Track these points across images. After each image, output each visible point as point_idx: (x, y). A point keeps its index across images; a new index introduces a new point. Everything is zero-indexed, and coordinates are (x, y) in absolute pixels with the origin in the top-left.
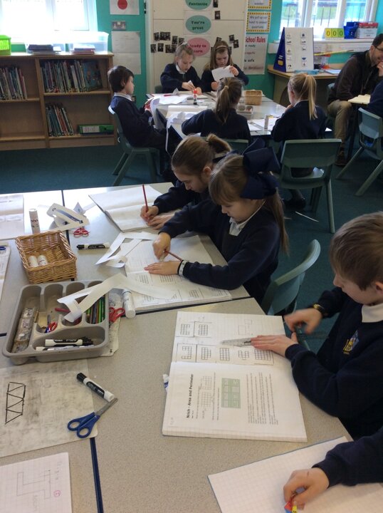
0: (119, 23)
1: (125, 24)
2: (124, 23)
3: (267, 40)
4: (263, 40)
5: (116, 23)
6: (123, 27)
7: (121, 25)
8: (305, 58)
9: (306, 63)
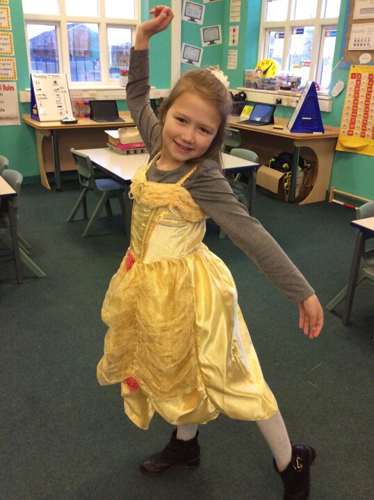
3: (15, 88)
4: (11, 88)
8: (61, 107)
9: (62, 111)
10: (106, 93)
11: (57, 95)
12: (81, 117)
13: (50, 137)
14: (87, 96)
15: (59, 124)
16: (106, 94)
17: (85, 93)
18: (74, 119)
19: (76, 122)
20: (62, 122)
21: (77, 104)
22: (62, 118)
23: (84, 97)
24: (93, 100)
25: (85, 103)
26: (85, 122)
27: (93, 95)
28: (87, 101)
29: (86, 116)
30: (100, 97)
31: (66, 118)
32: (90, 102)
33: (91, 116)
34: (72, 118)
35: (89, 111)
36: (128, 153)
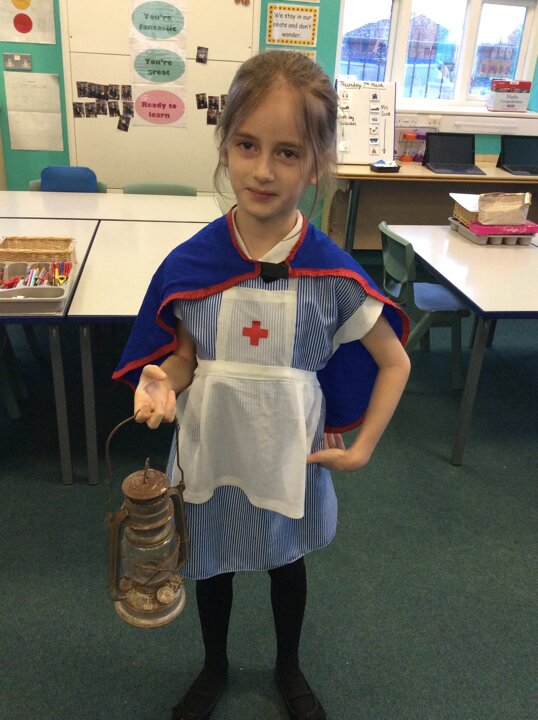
0: (17, 58)
1: (29, 59)
2: (26, 57)
5: (12, 57)
6: (26, 65)
7: (21, 62)
8: (376, 140)
9: (377, 149)
10: (460, 121)
11: (374, 120)
12: (407, 160)
13: (347, 193)
14: (423, 125)
15: (366, 171)
16: (458, 123)
17: (421, 117)
18: (394, 164)
19: (396, 169)
20: (373, 168)
21: (405, 136)
22: (373, 160)
23: (418, 125)
24: (433, 131)
25: (419, 137)
26: (413, 171)
27: (435, 122)
28: (423, 132)
29: (415, 159)
30: (447, 127)
31: (382, 162)
32: (428, 134)
33: (424, 161)
34: (390, 162)
35: (422, 151)
36: (489, 242)
